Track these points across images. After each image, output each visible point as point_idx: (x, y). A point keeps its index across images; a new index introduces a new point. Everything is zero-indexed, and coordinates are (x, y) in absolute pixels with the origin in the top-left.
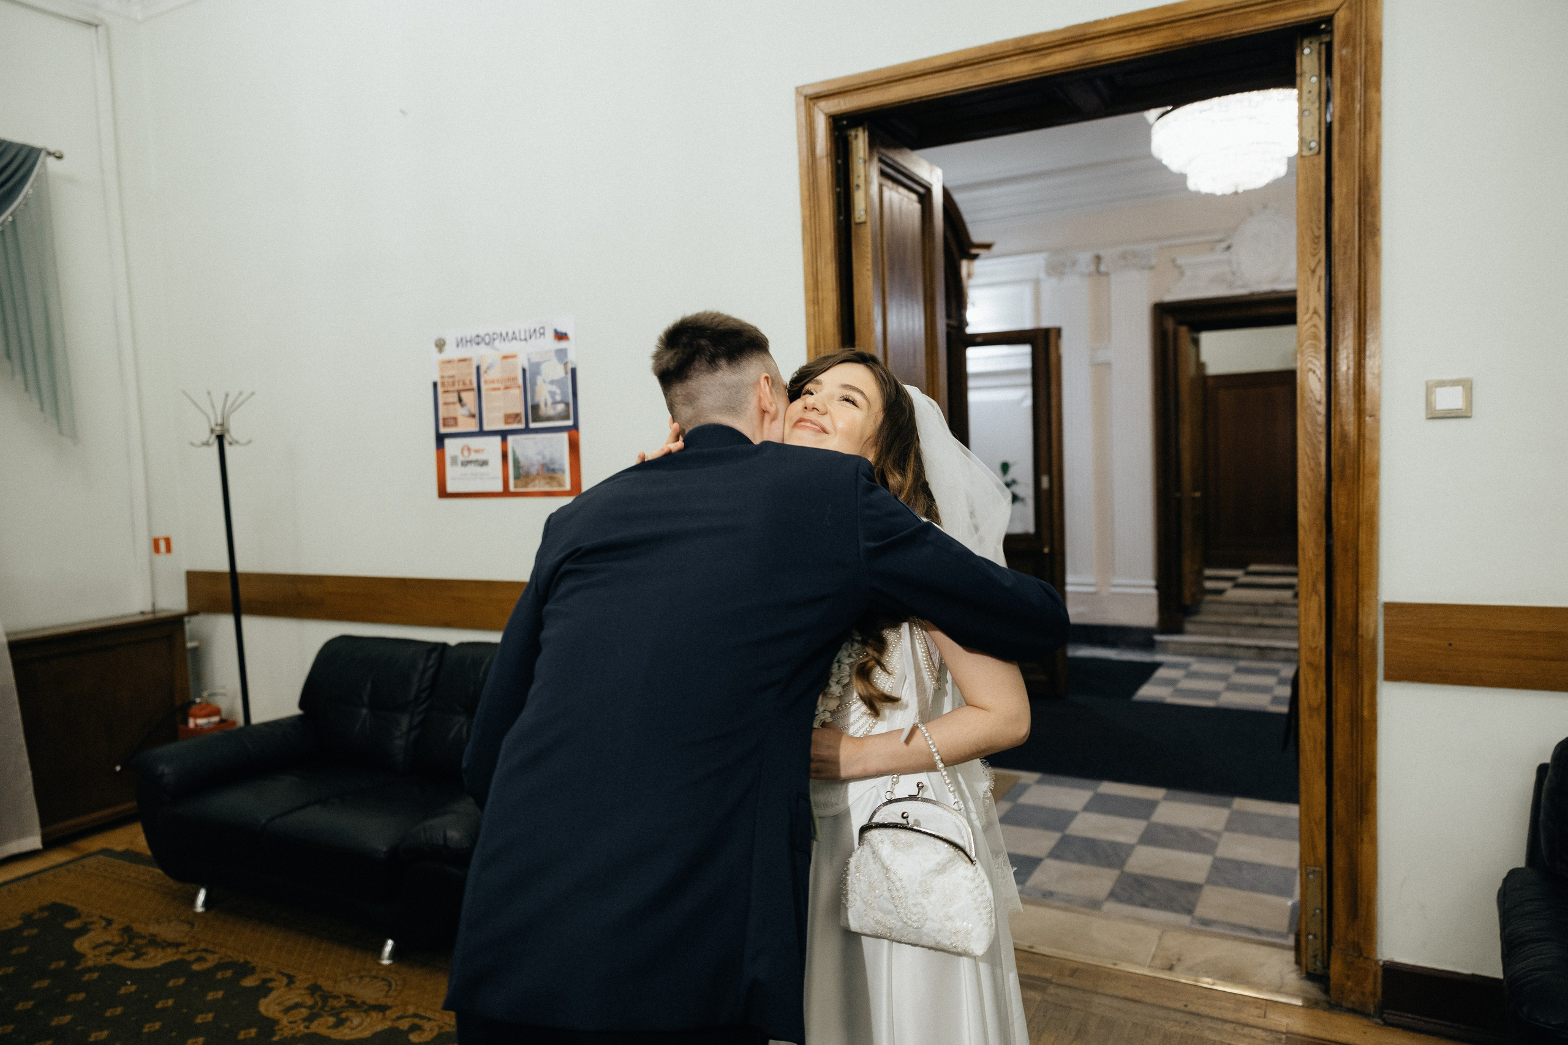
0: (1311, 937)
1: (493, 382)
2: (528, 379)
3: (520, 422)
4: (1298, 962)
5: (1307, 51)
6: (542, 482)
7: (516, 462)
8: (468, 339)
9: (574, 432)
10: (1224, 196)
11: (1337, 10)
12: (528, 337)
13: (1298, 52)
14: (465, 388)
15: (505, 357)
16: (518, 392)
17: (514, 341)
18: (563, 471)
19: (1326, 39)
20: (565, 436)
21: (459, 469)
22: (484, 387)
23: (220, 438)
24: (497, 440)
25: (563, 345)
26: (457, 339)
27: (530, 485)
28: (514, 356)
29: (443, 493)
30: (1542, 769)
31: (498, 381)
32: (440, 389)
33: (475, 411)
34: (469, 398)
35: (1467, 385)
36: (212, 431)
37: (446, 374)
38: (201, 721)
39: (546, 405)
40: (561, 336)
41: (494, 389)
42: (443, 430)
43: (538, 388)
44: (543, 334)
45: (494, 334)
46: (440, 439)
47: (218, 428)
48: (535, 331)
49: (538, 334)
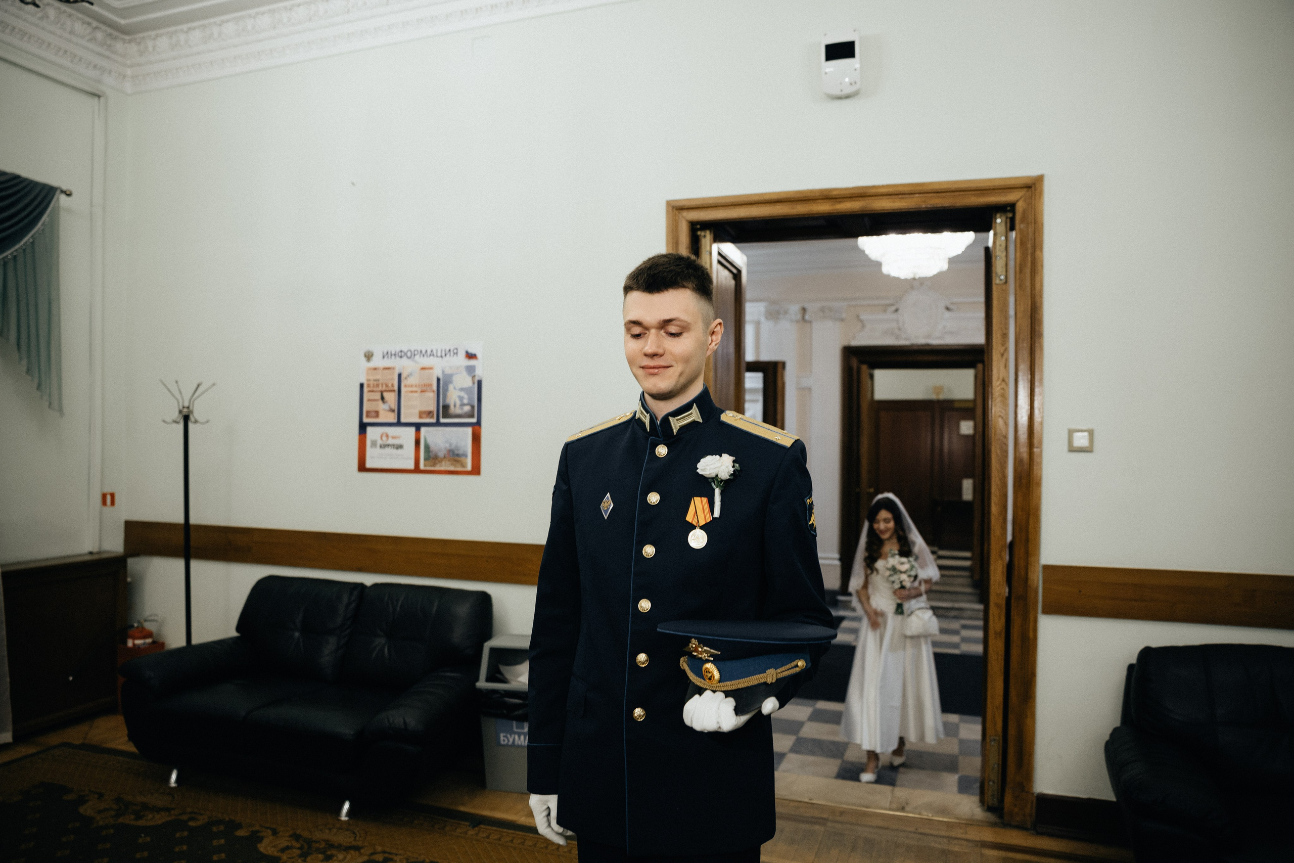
0: (991, 783)
1: (412, 386)
2: (441, 386)
3: (432, 417)
4: (982, 801)
5: (999, 221)
6: (448, 463)
7: (427, 447)
8: (393, 353)
9: (476, 428)
10: (906, 280)
11: (1018, 201)
12: (443, 355)
13: (994, 221)
14: (387, 389)
15: (423, 369)
16: (432, 396)
17: (432, 357)
18: (466, 456)
19: (1010, 215)
20: (469, 430)
21: (378, 450)
22: (403, 390)
23: (186, 419)
24: (412, 430)
25: (472, 362)
26: (383, 353)
27: (438, 466)
28: (431, 368)
29: (362, 468)
30: (1131, 668)
31: (416, 386)
32: (365, 389)
33: (394, 405)
34: (391, 398)
35: (1091, 433)
36: (180, 412)
37: (372, 378)
38: (138, 642)
39: (455, 406)
40: (471, 356)
41: (412, 392)
42: (365, 420)
43: (449, 394)
44: (457, 353)
45: (415, 351)
46: (363, 427)
47: (185, 410)
48: (450, 350)
49: (452, 353)
